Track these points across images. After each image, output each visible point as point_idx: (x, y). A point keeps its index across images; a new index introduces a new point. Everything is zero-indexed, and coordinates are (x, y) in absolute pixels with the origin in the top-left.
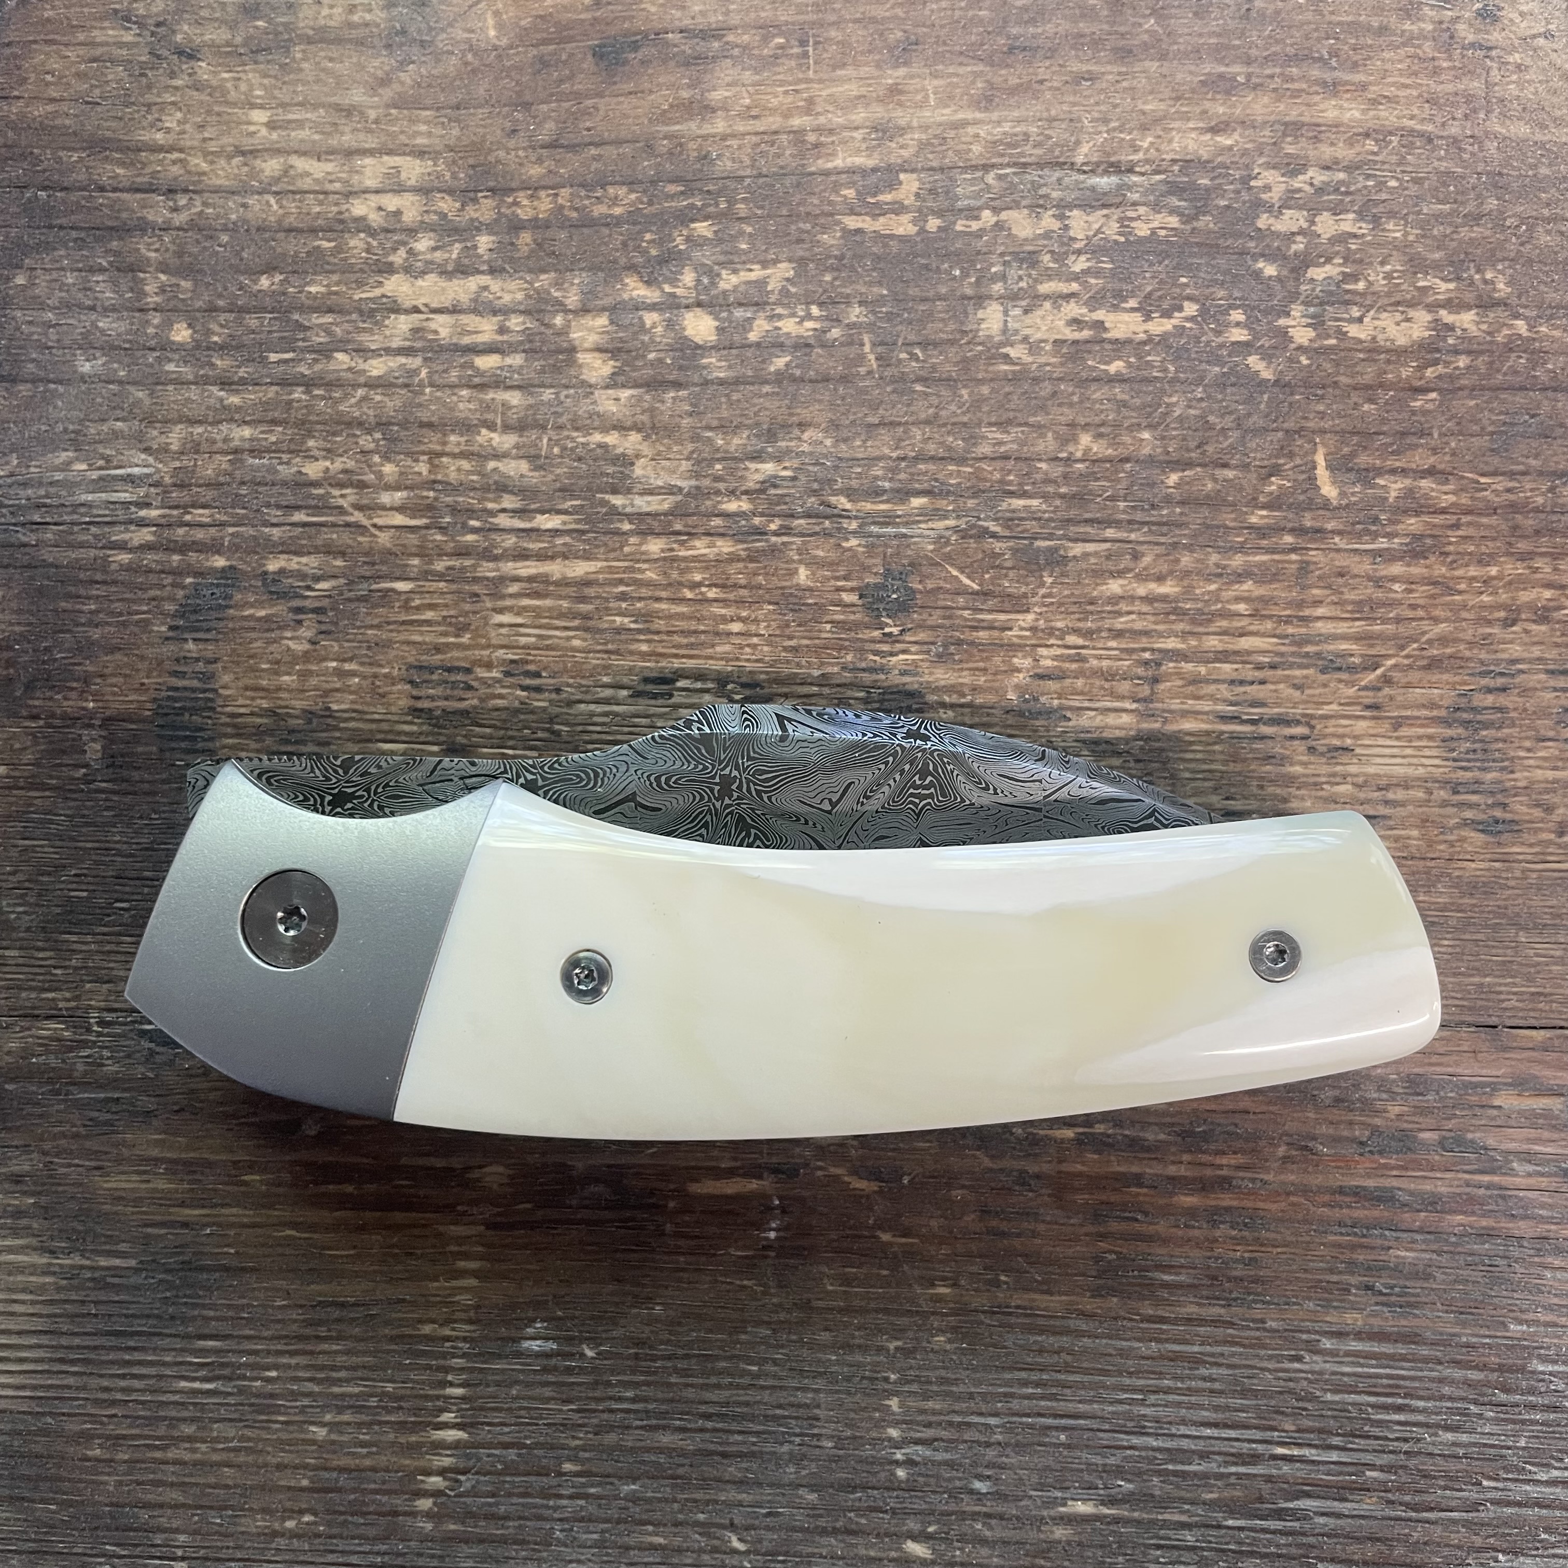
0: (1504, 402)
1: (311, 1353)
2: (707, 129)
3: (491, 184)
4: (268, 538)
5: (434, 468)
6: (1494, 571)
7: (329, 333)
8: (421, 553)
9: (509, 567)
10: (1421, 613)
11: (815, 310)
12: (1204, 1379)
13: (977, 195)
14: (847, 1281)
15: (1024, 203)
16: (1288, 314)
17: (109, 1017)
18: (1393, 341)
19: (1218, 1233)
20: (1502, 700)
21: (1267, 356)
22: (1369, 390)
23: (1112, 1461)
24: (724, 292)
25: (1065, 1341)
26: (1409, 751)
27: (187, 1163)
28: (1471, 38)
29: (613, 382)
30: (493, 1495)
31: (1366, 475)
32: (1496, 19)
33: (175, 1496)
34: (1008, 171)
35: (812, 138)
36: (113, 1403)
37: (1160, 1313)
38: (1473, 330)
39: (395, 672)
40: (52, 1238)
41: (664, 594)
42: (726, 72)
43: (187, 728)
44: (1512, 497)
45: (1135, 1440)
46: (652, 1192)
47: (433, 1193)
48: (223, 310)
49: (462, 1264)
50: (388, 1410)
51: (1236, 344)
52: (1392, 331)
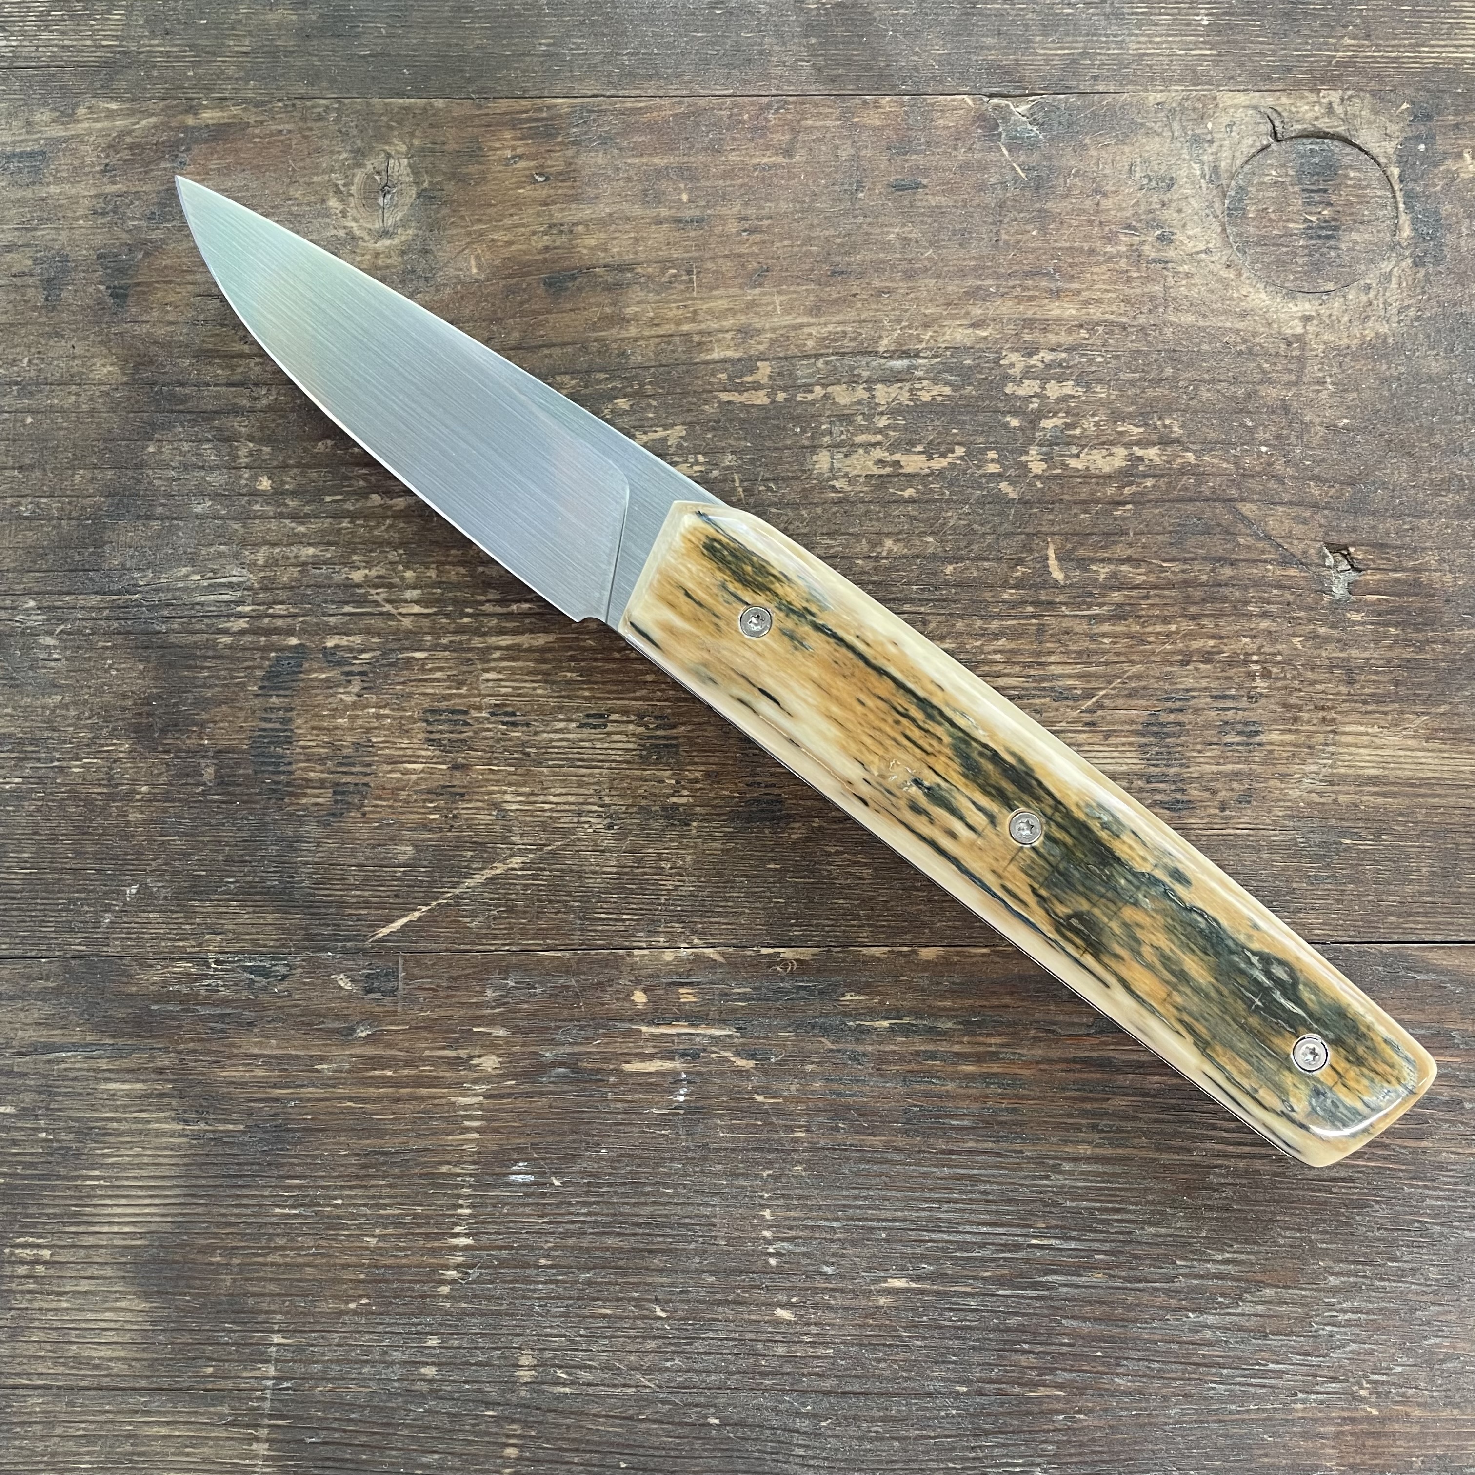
0: (1179, 510)
1: (365, 1187)
2: (624, 334)
4: (327, 624)
5: (440, 572)
6: (1173, 628)
7: (364, 479)
8: (433, 631)
9: (493, 640)
10: (1122, 658)
11: (701, 458)
12: (981, 1193)
13: (811, 376)
14: (731, 1129)
15: (844, 380)
16: (1027, 453)
17: (222, 957)
18: (1100, 470)
19: (988, 1091)
20: (1180, 717)
21: (1013, 483)
22: (1085, 505)
23: (918, 1250)
25: (885, 1168)
26: (1116, 754)
27: (276, 1057)
28: (1153, 255)
30: (492, 1283)
31: (1083, 564)
32: (1171, 241)
33: (272, 1287)
34: (832, 358)
35: (696, 338)
36: (229, 1224)
37: (950, 1147)
38: (1157, 461)
39: (416, 715)
40: (185, 1111)
41: (599, 657)
42: (637, 293)
43: (273, 756)
44: (1185, 576)
45: (934, 1236)
46: (598, 1071)
47: (447, 1074)
48: (293, 467)
49: (467, 1123)
50: (419, 1225)
51: (992, 474)
52: (1100, 463)
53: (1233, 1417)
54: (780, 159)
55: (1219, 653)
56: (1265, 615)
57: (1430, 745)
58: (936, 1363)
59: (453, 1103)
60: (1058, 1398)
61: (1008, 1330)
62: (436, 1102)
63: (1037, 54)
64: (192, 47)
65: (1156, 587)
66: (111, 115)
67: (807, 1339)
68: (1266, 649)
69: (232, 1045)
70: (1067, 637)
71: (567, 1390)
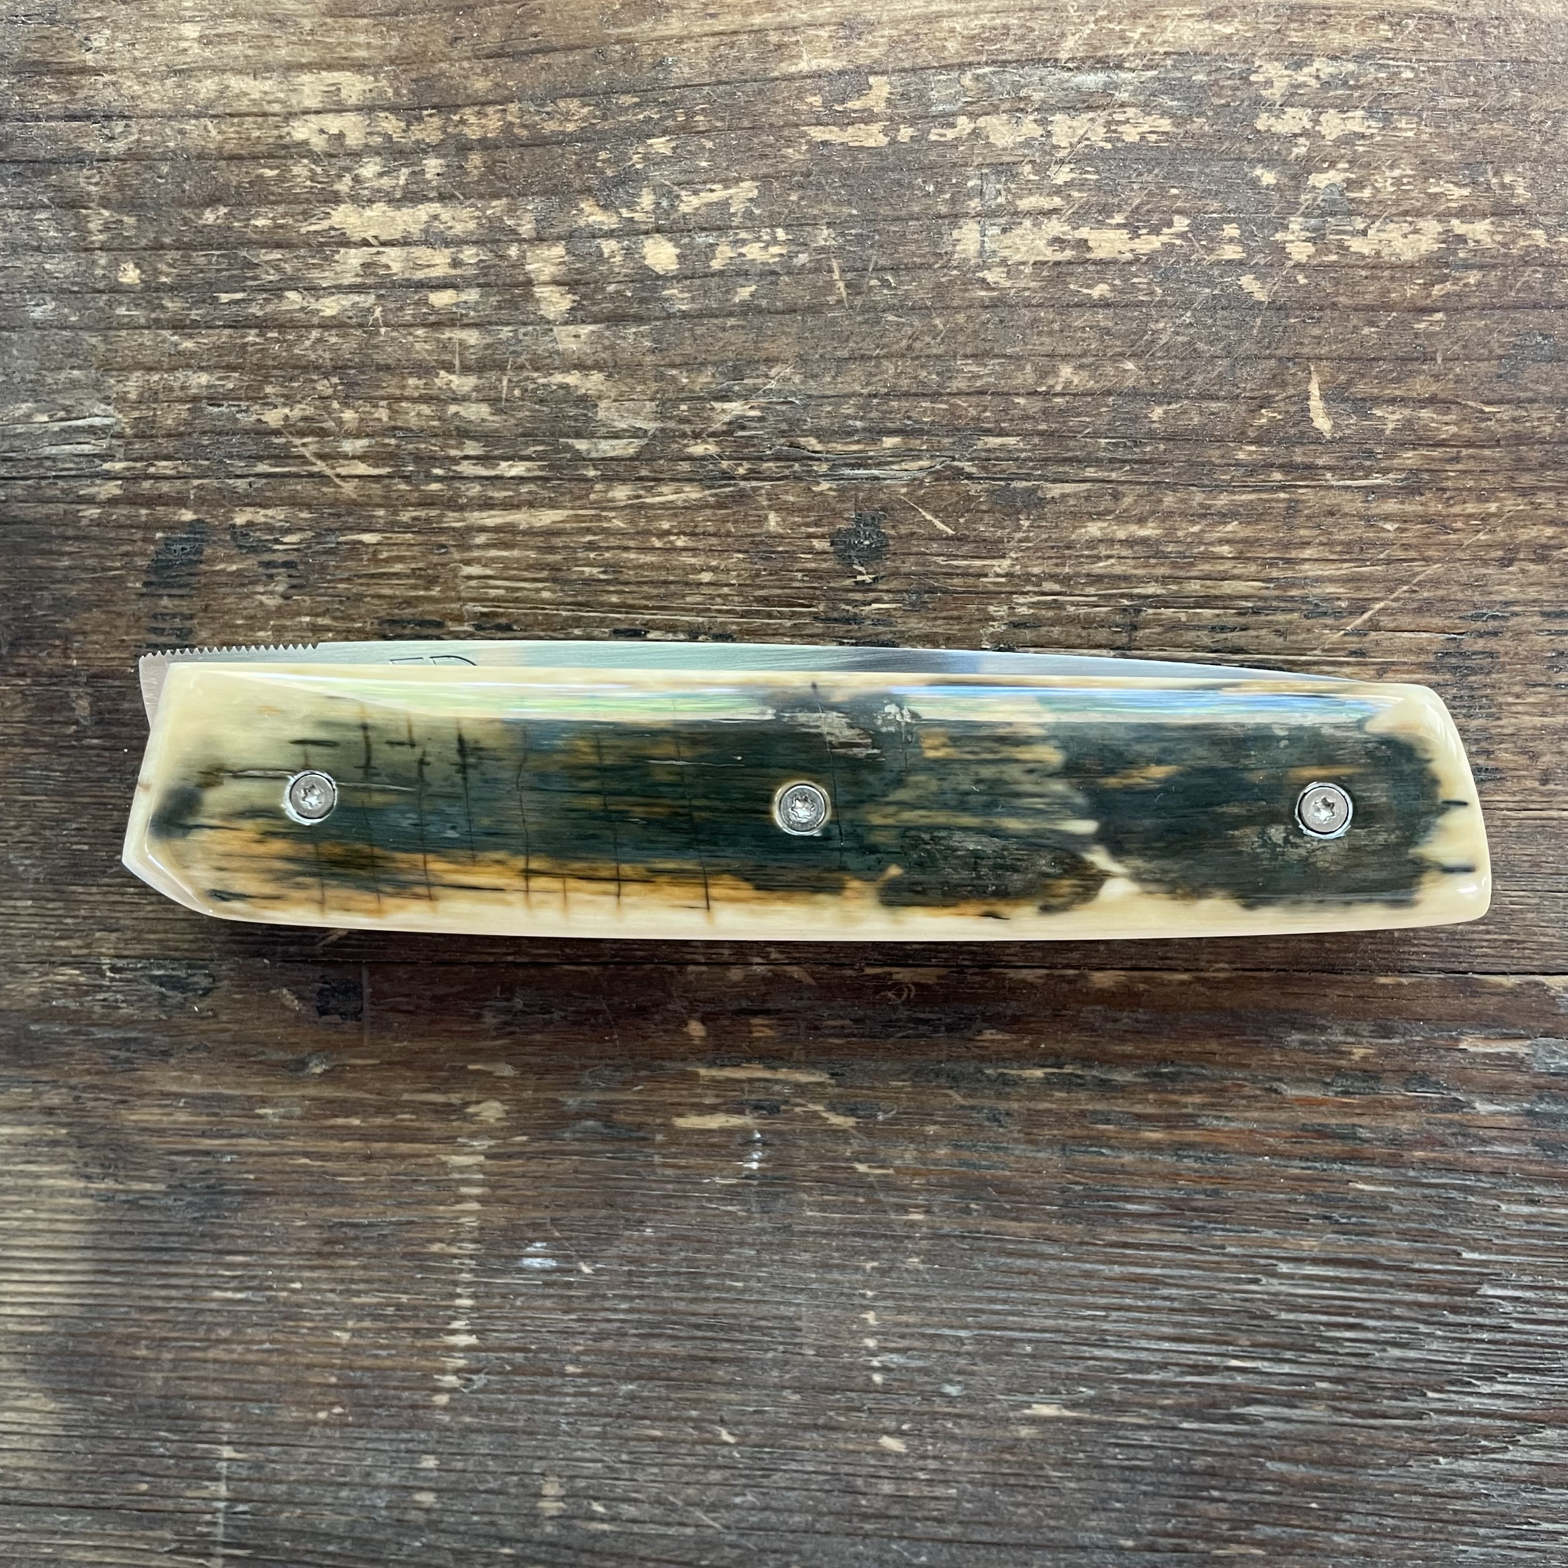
0: (1514, 321)
1: (331, 1268)
2: (661, 31)
3: (436, 100)
4: (233, 490)
5: (394, 413)
6: (1493, 507)
7: (278, 269)
8: (388, 502)
9: (474, 517)
10: (1413, 554)
11: (781, 234)
12: (1165, 1298)
13: (954, 99)
14: (823, 1207)
15: (1004, 107)
16: (1286, 228)
17: (121, 963)
18: (1398, 256)
19: (1180, 1166)
20: (1493, 644)
21: (1261, 277)
22: (1370, 312)
23: (1074, 1370)
24: (684, 216)
25: (1032, 1263)
27: (203, 1098)
29: (574, 317)
30: (503, 1392)
31: (1362, 406)
33: (216, 1389)
34: (987, 70)
35: (774, 38)
36: (155, 1310)
37: (1124, 1239)
38: (1487, 241)
39: (368, 627)
40: (86, 1165)
41: (632, 544)
44: (1517, 427)
45: (1097, 1352)
46: (640, 1126)
47: (434, 1125)
48: (169, 248)
49: (464, 1190)
50: (404, 1318)
51: (1229, 262)
52: (1399, 244)
55: (1560, 547)
58: (1094, 1509)
59: (444, 1164)
60: (1254, 1558)
61: (1193, 1472)
62: (421, 1161)
65: (1470, 444)
67: (922, 1476)
69: (142, 1080)
70: (1330, 520)
71: (605, 1527)
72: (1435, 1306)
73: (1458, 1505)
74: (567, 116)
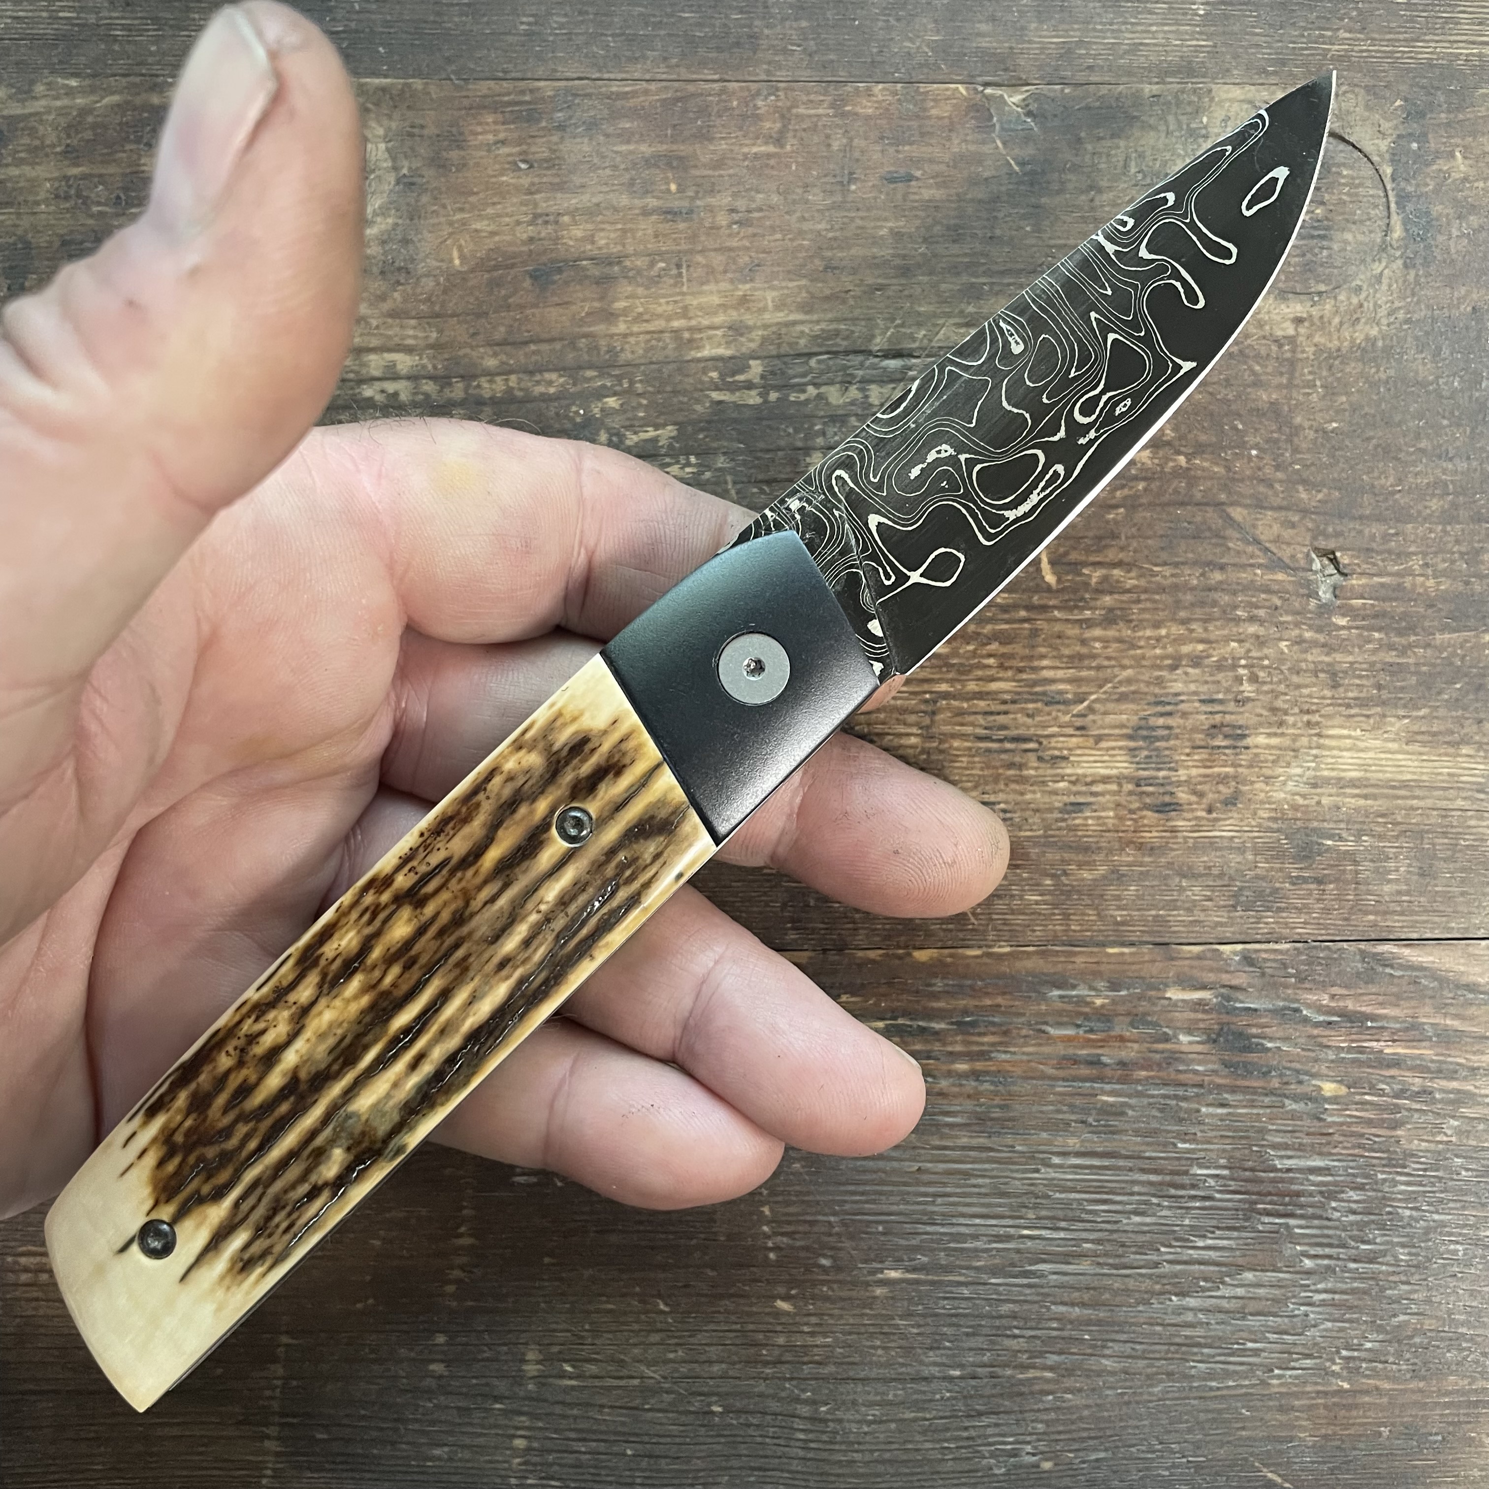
53: (1213, 1394)
54: (771, 149)
55: (1208, 657)
56: (1252, 619)
57: (1410, 748)
58: (931, 1349)
60: (1048, 1381)
61: (1000, 1317)
63: (1030, 42)
64: (155, 20)
65: (1146, 591)
66: (70, 92)
67: (806, 1329)
68: (1254, 654)
70: (1058, 641)
71: (573, 1383)
72: (1161, 1184)
73: (1188, 1332)
74: (550, 383)
